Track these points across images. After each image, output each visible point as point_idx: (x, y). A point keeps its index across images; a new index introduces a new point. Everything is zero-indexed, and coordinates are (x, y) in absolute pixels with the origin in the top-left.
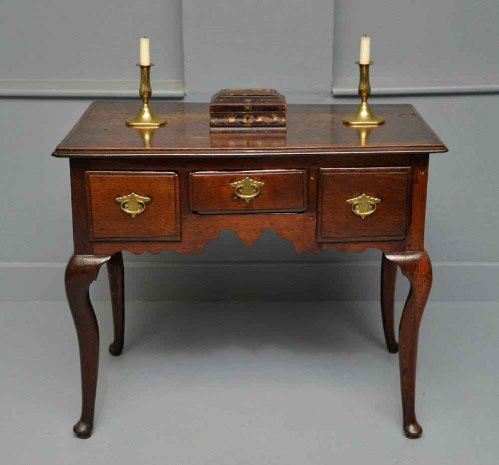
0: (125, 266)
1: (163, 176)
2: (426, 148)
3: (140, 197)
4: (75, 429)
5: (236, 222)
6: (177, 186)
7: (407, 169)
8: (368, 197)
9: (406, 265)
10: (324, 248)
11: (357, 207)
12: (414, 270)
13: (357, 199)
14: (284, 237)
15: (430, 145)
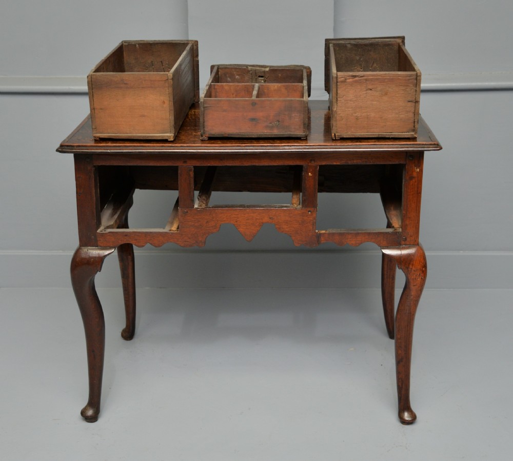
0: (135, 254)
2: (420, 146)
4: (83, 413)
5: (235, 216)
9: (402, 259)
10: (322, 242)
12: (409, 264)
14: (283, 232)
15: (424, 143)
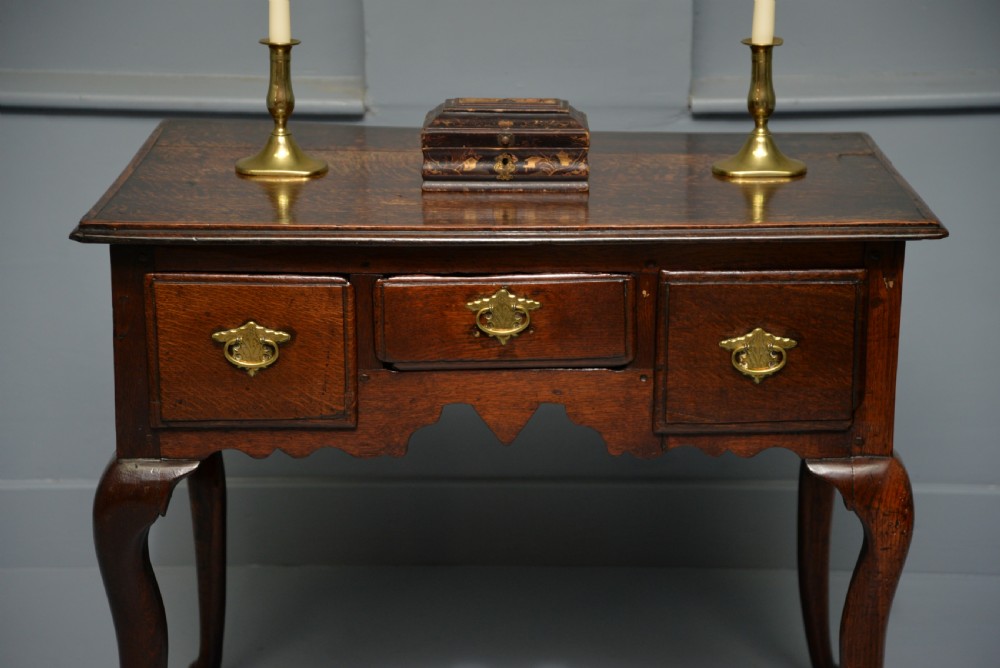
0: (229, 485)
1: (318, 286)
2: (897, 229)
3: (267, 331)
5: (477, 387)
6: (350, 308)
7: (856, 274)
8: (768, 335)
9: (854, 487)
10: (672, 446)
11: (744, 356)
12: (872, 498)
13: (743, 338)
14: (582, 423)
15: (907, 223)
